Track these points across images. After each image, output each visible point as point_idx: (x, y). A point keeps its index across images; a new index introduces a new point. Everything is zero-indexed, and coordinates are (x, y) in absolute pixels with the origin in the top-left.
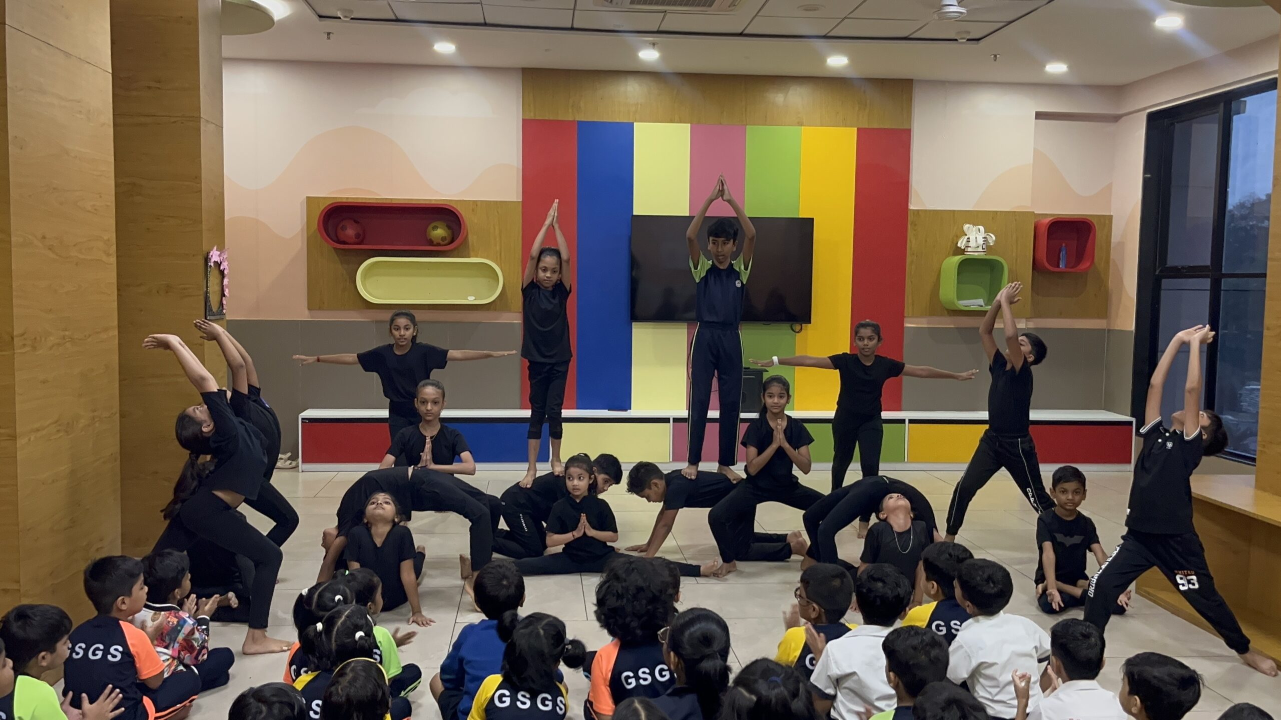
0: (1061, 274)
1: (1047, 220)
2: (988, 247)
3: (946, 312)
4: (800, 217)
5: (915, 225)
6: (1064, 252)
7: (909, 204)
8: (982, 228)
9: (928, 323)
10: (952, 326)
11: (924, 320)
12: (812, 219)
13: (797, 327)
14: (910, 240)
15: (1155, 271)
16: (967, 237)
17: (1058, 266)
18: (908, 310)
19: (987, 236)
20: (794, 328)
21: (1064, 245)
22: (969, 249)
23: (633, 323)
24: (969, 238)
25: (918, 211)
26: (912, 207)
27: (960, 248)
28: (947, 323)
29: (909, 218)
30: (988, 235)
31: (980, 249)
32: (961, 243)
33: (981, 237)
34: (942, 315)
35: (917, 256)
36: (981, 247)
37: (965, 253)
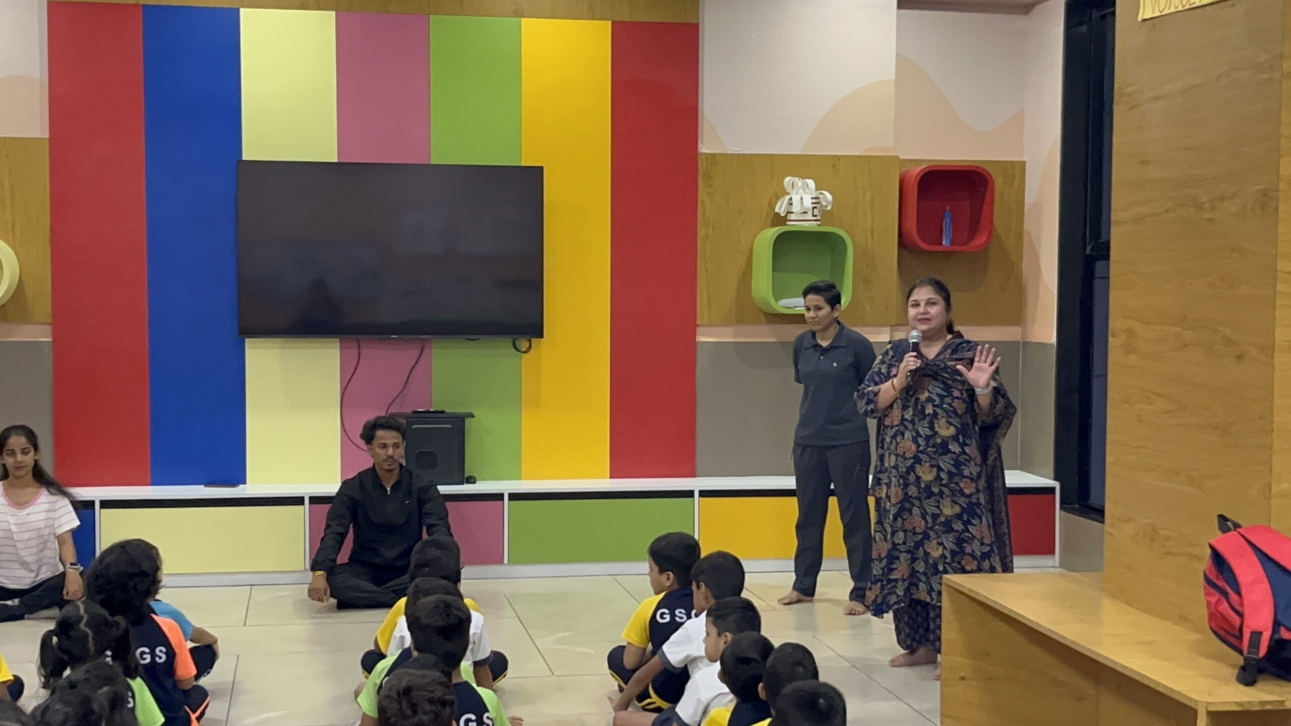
0: (947, 255)
1: (917, 170)
2: (824, 213)
3: (762, 318)
4: (523, 165)
5: (710, 178)
6: (948, 220)
7: (699, 144)
8: (811, 183)
9: (735, 336)
10: (774, 340)
11: (729, 330)
12: (541, 169)
13: (523, 344)
14: (703, 202)
15: (1085, 249)
16: (788, 197)
17: (941, 244)
18: (702, 315)
19: (821, 196)
20: (518, 346)
21: (948, 208)
22: (793, 217)
23: (247, 340)
24: (791, 199)
25: (713, 156)
26: (704, 149)
27: (778, 214)
28: (765, 335)
29: (700, 167)
30: (821, 194)
31: (809, 216)
32: (781, 208)
33: (809, 197)
34: (756, 322)
35: (713, 228)
36: (810, 213)
37: (788, 223)
